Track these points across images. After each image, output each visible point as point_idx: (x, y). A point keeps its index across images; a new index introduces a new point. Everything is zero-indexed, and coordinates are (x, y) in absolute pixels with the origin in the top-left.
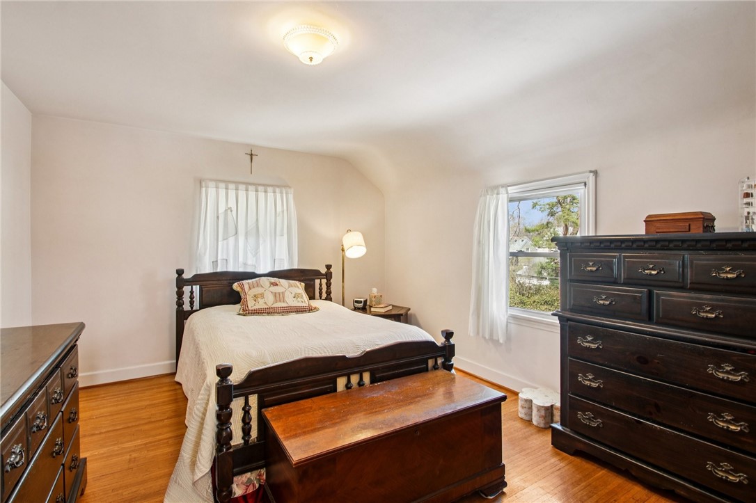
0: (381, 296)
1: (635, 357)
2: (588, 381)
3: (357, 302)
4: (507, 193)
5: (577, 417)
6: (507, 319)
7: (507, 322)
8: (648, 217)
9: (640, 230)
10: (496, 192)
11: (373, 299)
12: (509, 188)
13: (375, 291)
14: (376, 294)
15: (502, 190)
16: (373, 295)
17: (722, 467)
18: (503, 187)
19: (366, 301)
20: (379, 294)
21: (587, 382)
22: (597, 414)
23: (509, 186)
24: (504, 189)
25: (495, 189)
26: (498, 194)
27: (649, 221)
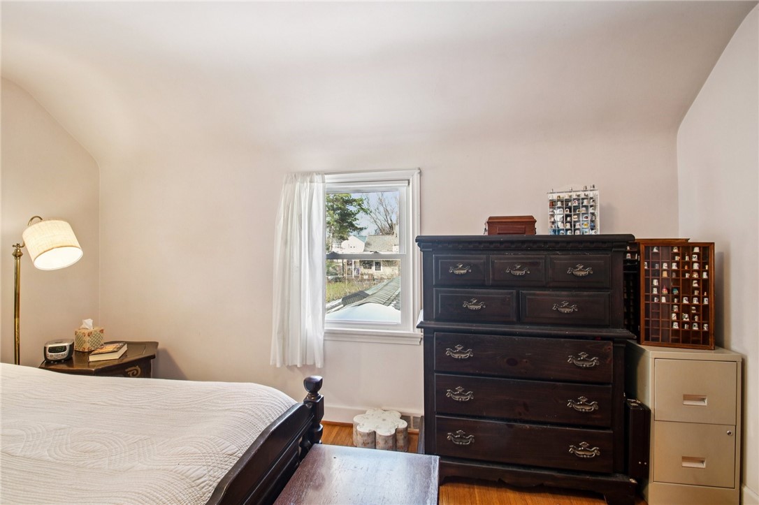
0: (102, 331)
1: (505, 360)
2: (459, 395)
3: (53, 350)
4: (324, 182)
5: (447, 440)
6: (325, 336)
7: (324, 340)
8: (490, 218)
9: (480, 230)
10: (308, 179)
11: (87, 339)
12: (326, 176)
13: (88, 324)
14: (91, 329)
15: (317, 178)
16: (86, 332)
17: (581, 447)
18: (318, 173)
19: (72, 346)
20: (98, 329)
21: (457, 397)
22: (469, 429)
23: (326, 174)
24: (320, 176)
25: (308, 175)
26: (311, 182)
27: (492, 223)
